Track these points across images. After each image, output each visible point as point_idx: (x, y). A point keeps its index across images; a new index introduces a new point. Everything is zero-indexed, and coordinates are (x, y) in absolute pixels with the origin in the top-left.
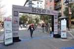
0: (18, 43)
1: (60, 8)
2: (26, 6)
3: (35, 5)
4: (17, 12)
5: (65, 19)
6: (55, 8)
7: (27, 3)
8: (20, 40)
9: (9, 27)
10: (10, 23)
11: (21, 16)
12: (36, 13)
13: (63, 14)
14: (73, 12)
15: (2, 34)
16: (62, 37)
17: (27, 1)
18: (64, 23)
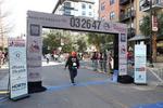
0: (39, 94)
1: (133, 18)
2: (57, 12)
3: (78, 11)
4: (38, 26)
5: (142, 43)
6: (121, 17)
7: (60, 7)
8: (44, 89)
9: (19, 59)
10: (23, 51)
11: (46, 36)
12: (80, 28)
13: (138, 32)
14: (162, 26)
15: (5, 74)
16: (136, 81)
17: (59, 3)
18: (140, 50)
